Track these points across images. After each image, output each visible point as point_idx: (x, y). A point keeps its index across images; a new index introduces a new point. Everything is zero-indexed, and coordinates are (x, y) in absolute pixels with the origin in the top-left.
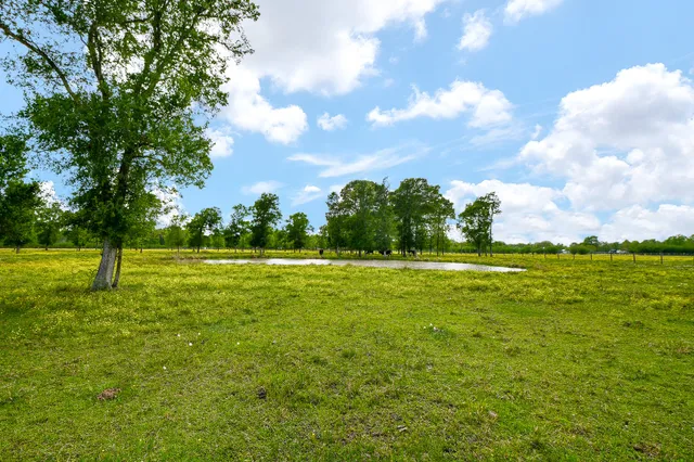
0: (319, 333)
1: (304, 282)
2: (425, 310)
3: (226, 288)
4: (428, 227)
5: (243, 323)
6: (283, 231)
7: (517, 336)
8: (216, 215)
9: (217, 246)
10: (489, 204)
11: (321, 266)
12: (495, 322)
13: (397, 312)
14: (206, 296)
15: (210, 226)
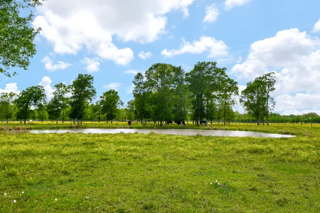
0: (125, 190)
1: (113, 148)
2: (213, 169)
3: (47, 153)
4: (217, 102)
5: (61, 183)
6: (97, 105)
7: (285, 190)
8: (40, 92)
9: (42, 118)
10: (266, 83)
11: (129, 134)
12: (268, 178)
13: (190, 171)
14: (30, 160)
15: (35, 101)
